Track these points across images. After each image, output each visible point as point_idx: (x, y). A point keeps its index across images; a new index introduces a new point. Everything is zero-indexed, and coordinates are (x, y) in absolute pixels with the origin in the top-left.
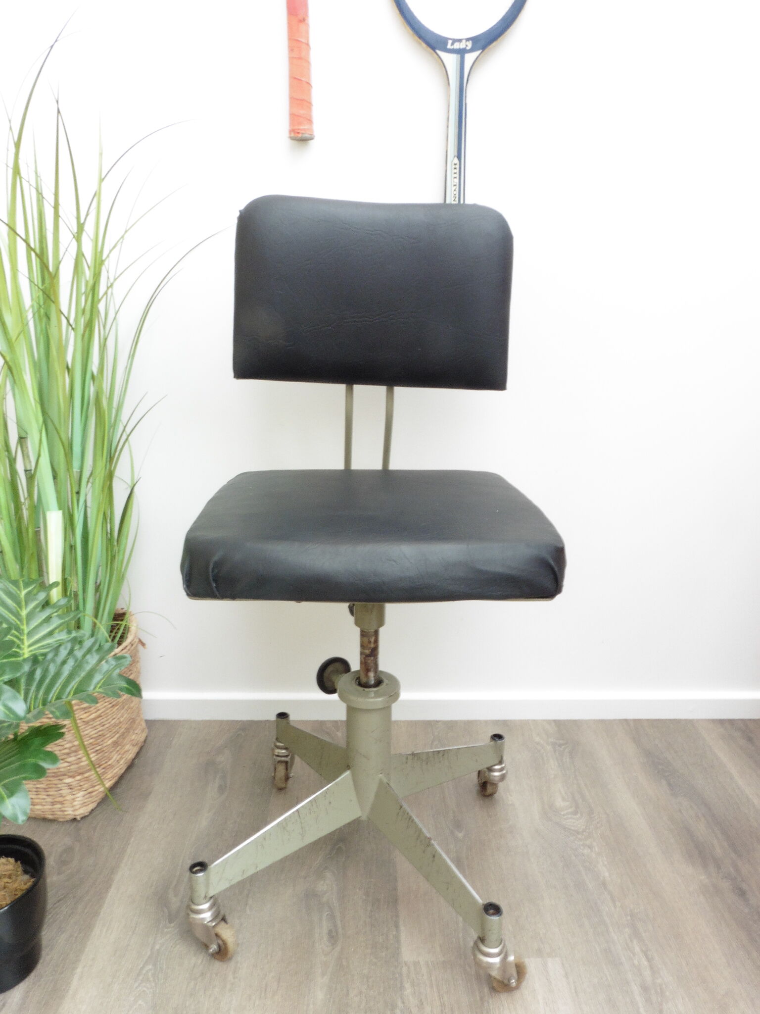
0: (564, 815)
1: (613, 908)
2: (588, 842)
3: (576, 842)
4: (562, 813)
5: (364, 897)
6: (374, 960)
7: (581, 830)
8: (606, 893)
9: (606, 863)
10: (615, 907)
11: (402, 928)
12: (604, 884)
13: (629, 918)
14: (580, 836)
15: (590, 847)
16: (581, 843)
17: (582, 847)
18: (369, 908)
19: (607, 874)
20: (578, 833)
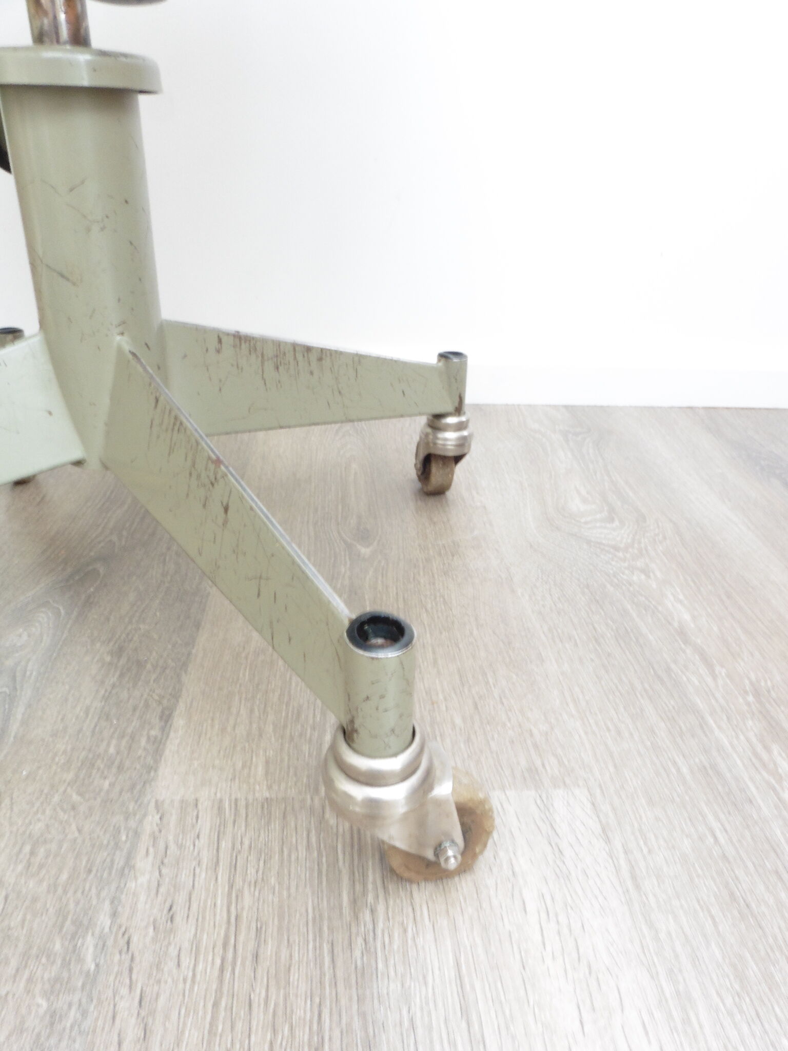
0: (586, 523)
1: (709, 680)
2: (639, 563)
3: (613, 563)
4: (583, 520)
5: (108, 659)
6: (75, 797)
7: (622, 546)
8: (688, 651)
9: (681, 597)
10: (714, 677)
11: (179, 721)
12: (682, 633)
13: (751, 698)
14: (620, 554)
15: (646, 571)
16: (626, 564)
17: (627, 572)
18: (113, 679)
19: (687, 617)
20: (616, 549)
